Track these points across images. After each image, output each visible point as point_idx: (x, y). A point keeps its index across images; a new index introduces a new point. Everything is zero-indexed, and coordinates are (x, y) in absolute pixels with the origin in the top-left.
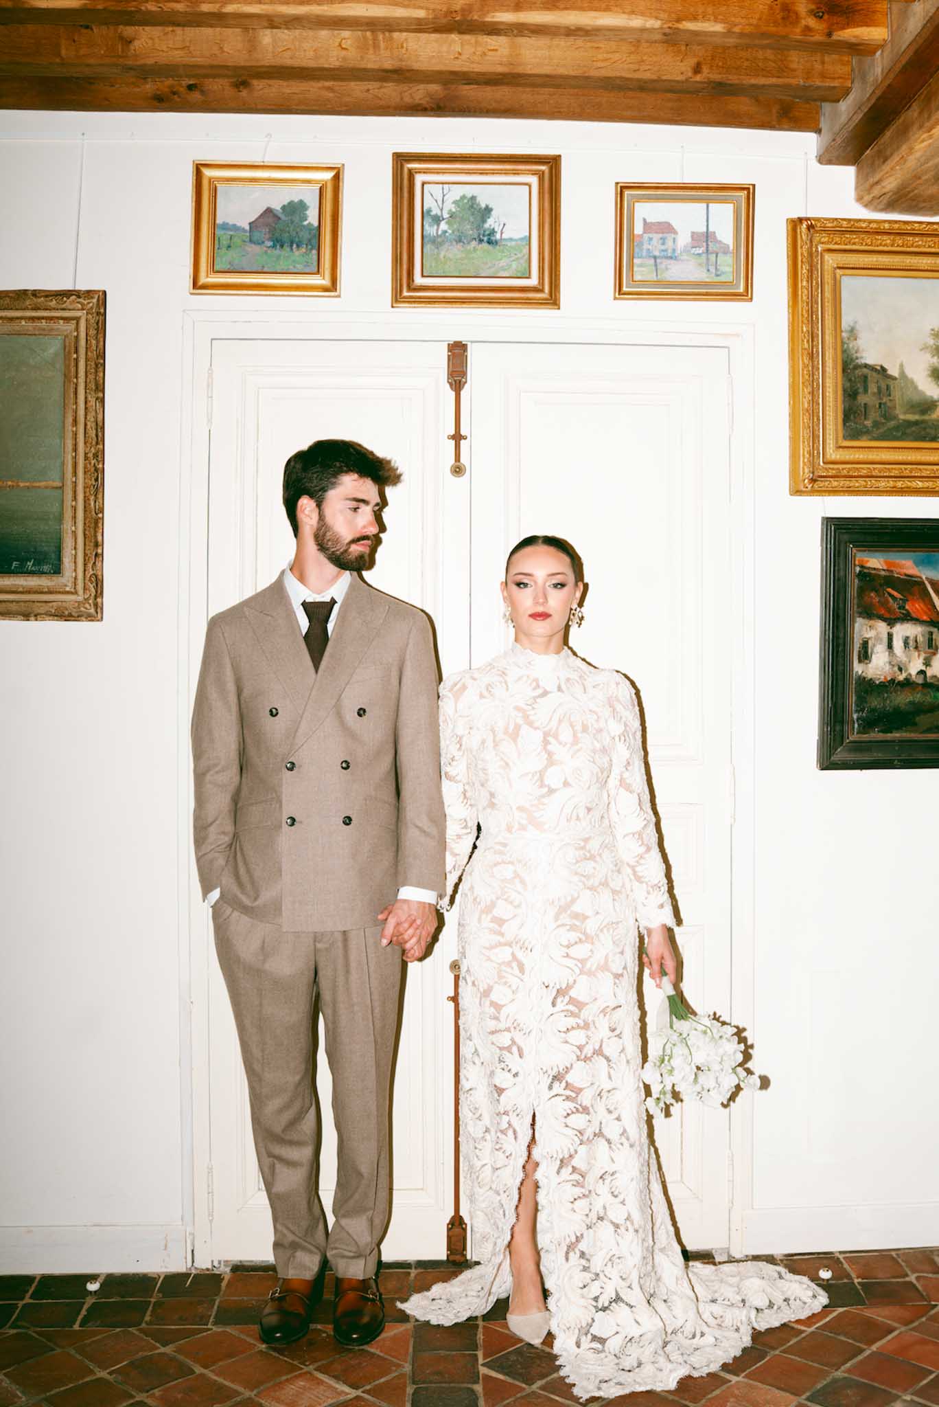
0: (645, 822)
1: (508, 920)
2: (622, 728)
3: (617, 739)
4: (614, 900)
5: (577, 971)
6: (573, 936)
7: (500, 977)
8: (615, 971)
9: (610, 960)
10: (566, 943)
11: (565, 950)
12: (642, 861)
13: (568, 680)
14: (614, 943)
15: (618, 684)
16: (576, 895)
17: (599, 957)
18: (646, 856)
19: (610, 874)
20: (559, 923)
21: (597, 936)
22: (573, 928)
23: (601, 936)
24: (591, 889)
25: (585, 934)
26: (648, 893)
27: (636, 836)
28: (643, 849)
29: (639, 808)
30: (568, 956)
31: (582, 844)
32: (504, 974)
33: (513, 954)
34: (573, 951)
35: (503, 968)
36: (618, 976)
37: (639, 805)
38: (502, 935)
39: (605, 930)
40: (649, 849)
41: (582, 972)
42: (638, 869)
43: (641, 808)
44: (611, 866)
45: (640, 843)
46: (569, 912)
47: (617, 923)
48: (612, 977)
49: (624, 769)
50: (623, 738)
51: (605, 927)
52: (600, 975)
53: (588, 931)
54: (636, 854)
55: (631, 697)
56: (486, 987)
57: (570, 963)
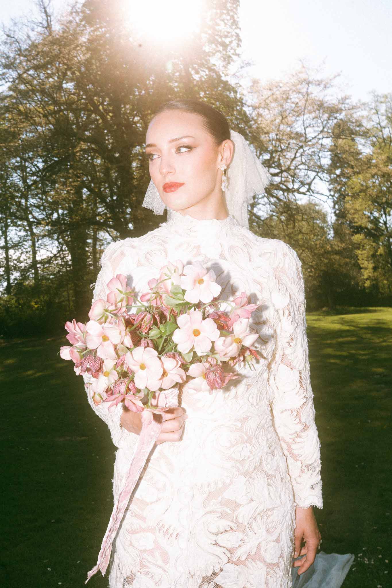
0: (305, 400)
1: (151, 503)
2: (286, 301)
3: (281, 312)
4: (268, 485)
5: (225, 560)
6: (223, 524)
7: (142, 566)
8: (268, 561)
9: (262, 549)
10: (215, 530)
11: (214, 538)
12: (298, 440)
13: (232, 247)
14: (267, 530)
15: (285, 255)
16: (228, 481)
17: (250, 545)
18: (303, 434)
19: (264, 454)
20: (208, 509)
21: (250, 525)
22: (223, 515)
23: (254, 525)
24: (245, 474)
25: (236, 521)
26: (302, 471)
27: (295, 414)
28: (300, 427)
29: (299, 385)
30: (216, 544)
31: (239, 425)
32: (147, 564)
33: (156, 542)
34: (222, 539)
35: (145, 555)
36: (271, 566)
37: (300, 382)
38: (144, 519)
39: (259, 517)
40: (306, 427)
41: (229, 561)
42: (293, 446)
43: (301, 386)
44: (266, 449)
45: (298, 420)
46: (220, 499)
47: (273, 509)
48: (264, 568)
49: (287, 345)
50: (287, 312)
51: (259, 514)
52: (250, 564)
53: (240, 520)
54: (293, 432)
55: (297, 269)
56: (129, 574)
57: (219, 551)
